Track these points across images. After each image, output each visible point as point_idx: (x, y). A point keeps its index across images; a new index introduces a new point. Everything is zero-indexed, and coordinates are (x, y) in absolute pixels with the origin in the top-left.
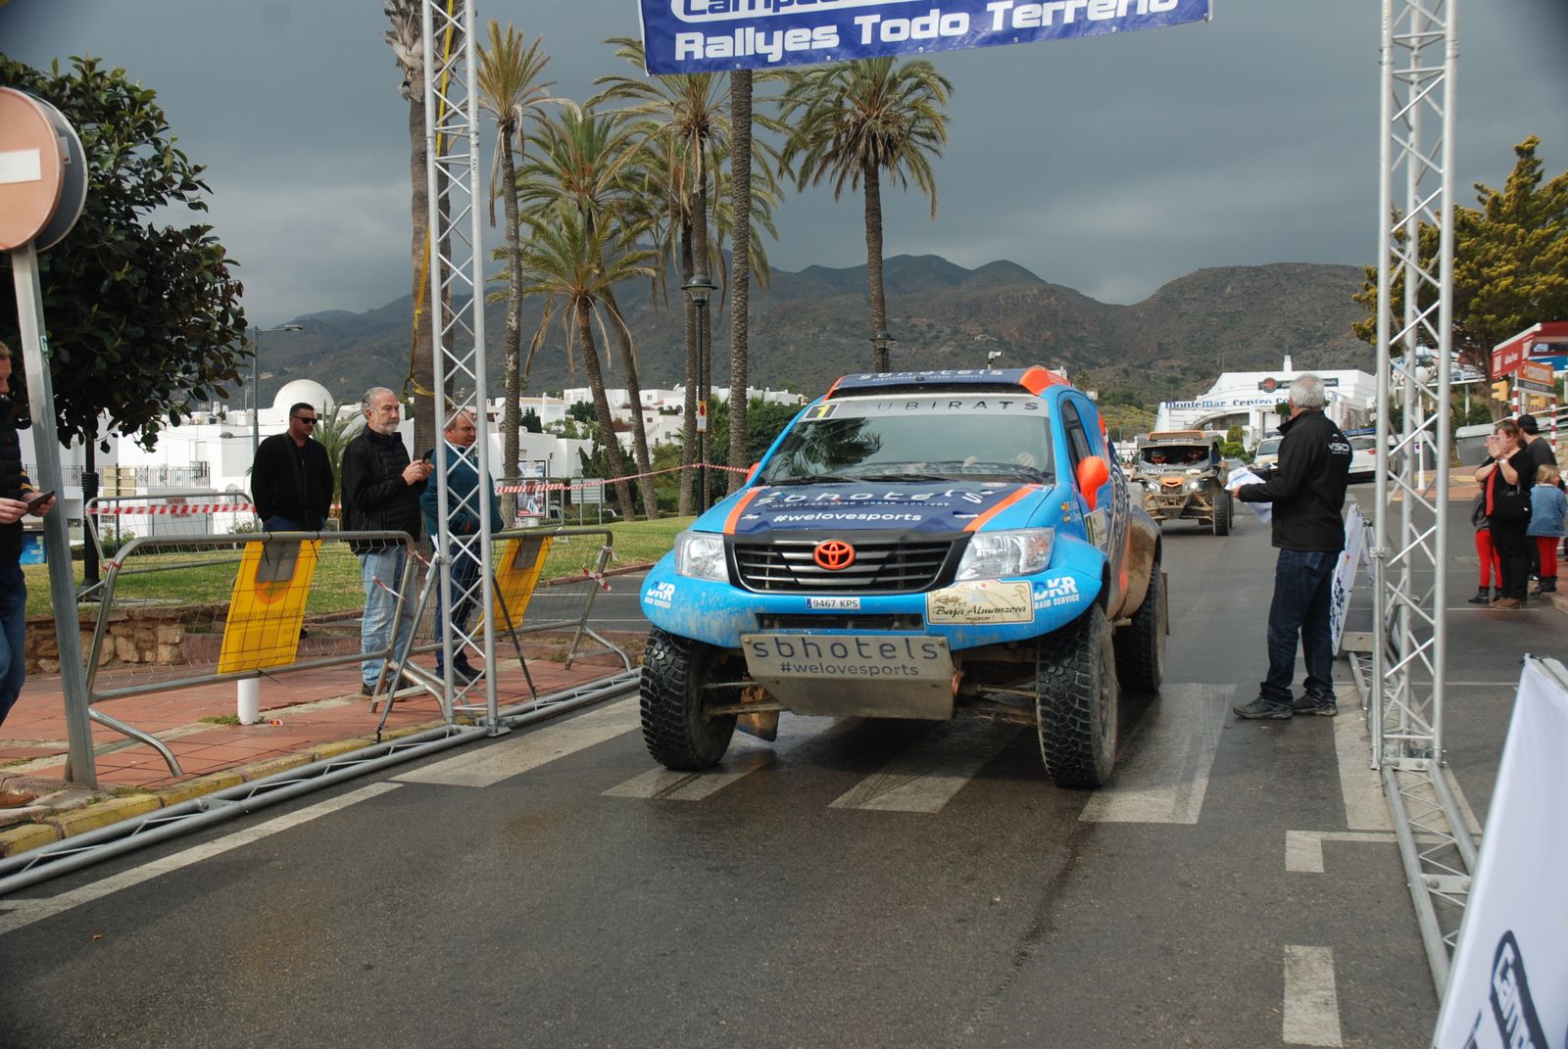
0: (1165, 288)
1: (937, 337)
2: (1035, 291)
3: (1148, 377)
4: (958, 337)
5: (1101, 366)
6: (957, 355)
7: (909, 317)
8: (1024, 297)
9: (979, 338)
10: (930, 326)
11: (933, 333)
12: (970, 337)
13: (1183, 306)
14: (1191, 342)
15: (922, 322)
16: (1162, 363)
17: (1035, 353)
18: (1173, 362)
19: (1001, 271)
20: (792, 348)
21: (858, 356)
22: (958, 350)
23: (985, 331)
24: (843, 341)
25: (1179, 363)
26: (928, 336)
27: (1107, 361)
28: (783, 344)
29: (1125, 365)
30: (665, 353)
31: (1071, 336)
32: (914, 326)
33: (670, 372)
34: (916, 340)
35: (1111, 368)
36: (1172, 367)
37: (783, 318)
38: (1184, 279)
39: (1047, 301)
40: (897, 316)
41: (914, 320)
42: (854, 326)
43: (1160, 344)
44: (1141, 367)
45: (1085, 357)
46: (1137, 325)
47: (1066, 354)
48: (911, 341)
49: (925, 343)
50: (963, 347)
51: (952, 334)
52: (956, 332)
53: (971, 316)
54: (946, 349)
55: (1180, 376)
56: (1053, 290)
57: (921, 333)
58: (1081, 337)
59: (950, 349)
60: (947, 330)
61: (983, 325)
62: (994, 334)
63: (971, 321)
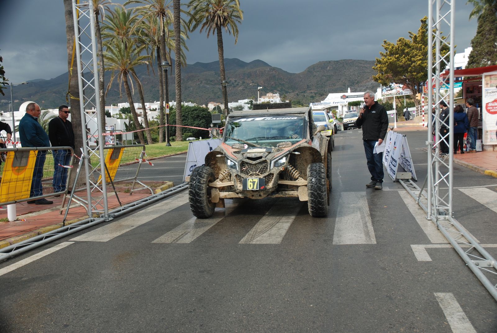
0: (308, 68)
1: (238, 84)
2: (268, 69)
3: (304, 96)
4: (244, 84)
5: (290, 93)
6: (244, 90)
7: (229, 78)
8: (265, 71)
9: (251, 84)
10: (236, 81)
11: (237, 83)
12: (248, 84)
13: (315, 74)
14: (317, 85)
15: (233, 80)
16: (308, 91)
17: (269, 89)
18: (312, 91)
19: (258, 63)
20: (191, 89)
21: (213, 91)
22: (245, 88)
23: (253, 82)
24: (208, 86)
25: (314, 91)
26: (235, 84)
27: (291, 91)
28: (189, 87)
29: (297, 92)
30: (151, 91)
31: (280, 83)
32: (230, 81)
33: (152, 97)
34: (231, 85)
35: (293, 93)
36: (312, 93)
37: (188, 79)
38: (314, 65)
39: (272, 73)
42: (211, 81)
43: (308, 85)
44: (302, 93)
45: (284, 90)
46: (300, 80)
47: (279, 89)
48: (230, 86)
49: (234, 86)
50: (246, 87)
51: (242, 83)
52: (244, 83)
54: (241, 88)
55: (314, 95)
56: (274, 69)
57: (233, 83)
58: (283, 84)
59: (242, 88)
60: (241, 82)
61: (252, 80)
62: (256, 83)
63: (249, 79)
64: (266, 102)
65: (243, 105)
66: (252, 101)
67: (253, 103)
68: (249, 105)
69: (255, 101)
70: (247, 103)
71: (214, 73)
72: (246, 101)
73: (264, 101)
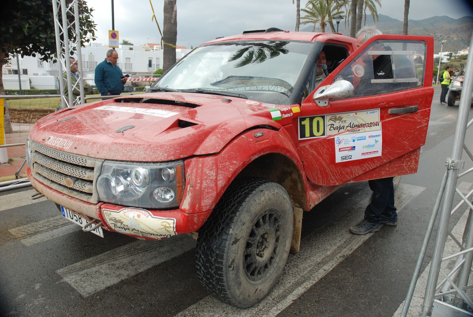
4: (449, 39)
6: (447, 44)
7: (435, 33)
8: (472, 27)
9: (455, 39)
10: (441, 36)
11: (442, 38)
12: (453, 39)
23: (457, 37)
32: (437, 36)
34: (436, 39)
40: (432, 33)
41: (436, 34)
49: (439, 41)
50: (450, 41)
52: (449, 37)
53: (454, 32)
57: (438, 38)
60: (446, 37)
61: (457, 35)
62: (460, 38)
63: (454, 34)
64: (465, 55)
65: (442, 56)
66: (452, 54)
67: (452, 55)
68: (448, 57)
69: (455, 54)
70: (447, 55)
71: (423, 29)
72: (446, 53)
73: (463, 54)
